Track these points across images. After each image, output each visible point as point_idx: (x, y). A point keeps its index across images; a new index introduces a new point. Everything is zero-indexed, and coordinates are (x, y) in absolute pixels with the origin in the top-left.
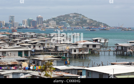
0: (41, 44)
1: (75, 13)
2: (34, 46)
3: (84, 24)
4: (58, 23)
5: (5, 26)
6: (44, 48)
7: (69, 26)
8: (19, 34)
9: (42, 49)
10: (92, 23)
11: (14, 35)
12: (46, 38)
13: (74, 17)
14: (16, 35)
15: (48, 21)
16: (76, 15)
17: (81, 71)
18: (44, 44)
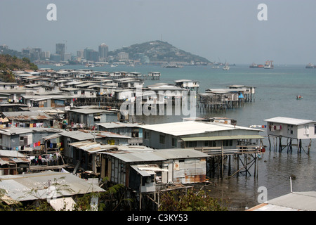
0: (95, 88)
1: (157, 41)
2: (83, 92)
3: (171, 58)
4: (131, 56)
5: (50, 59)
6: (97, 95)
7: (148, 61)
8: (67, 72)
9: (95, 96)
10: (183, 57)
11: (59, 74)
12: (105, 79)
13: (156, 46)
14: (63, 75)
15: (116, 53)
16: (160, 44)
17: (137, 130)
18: (99, 88)
